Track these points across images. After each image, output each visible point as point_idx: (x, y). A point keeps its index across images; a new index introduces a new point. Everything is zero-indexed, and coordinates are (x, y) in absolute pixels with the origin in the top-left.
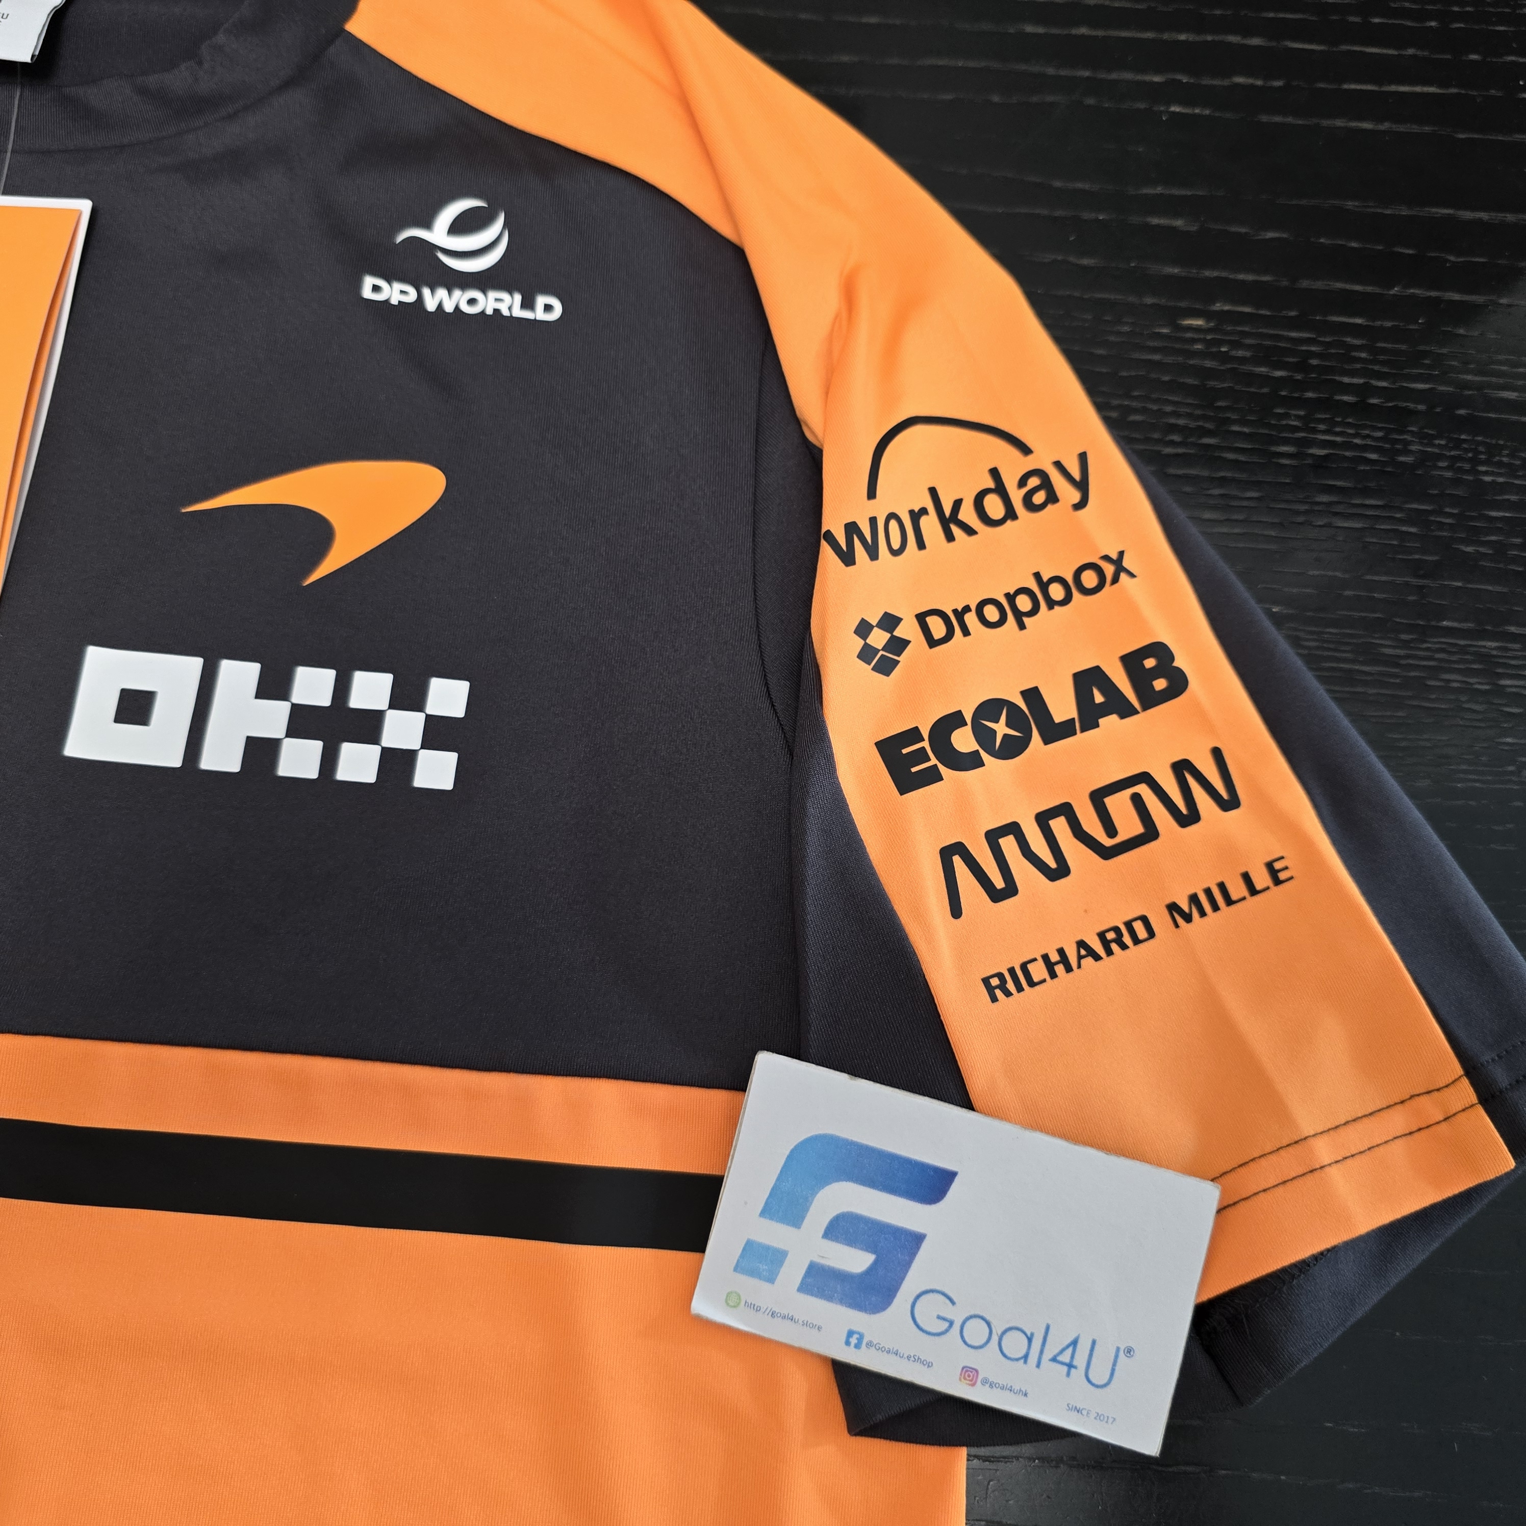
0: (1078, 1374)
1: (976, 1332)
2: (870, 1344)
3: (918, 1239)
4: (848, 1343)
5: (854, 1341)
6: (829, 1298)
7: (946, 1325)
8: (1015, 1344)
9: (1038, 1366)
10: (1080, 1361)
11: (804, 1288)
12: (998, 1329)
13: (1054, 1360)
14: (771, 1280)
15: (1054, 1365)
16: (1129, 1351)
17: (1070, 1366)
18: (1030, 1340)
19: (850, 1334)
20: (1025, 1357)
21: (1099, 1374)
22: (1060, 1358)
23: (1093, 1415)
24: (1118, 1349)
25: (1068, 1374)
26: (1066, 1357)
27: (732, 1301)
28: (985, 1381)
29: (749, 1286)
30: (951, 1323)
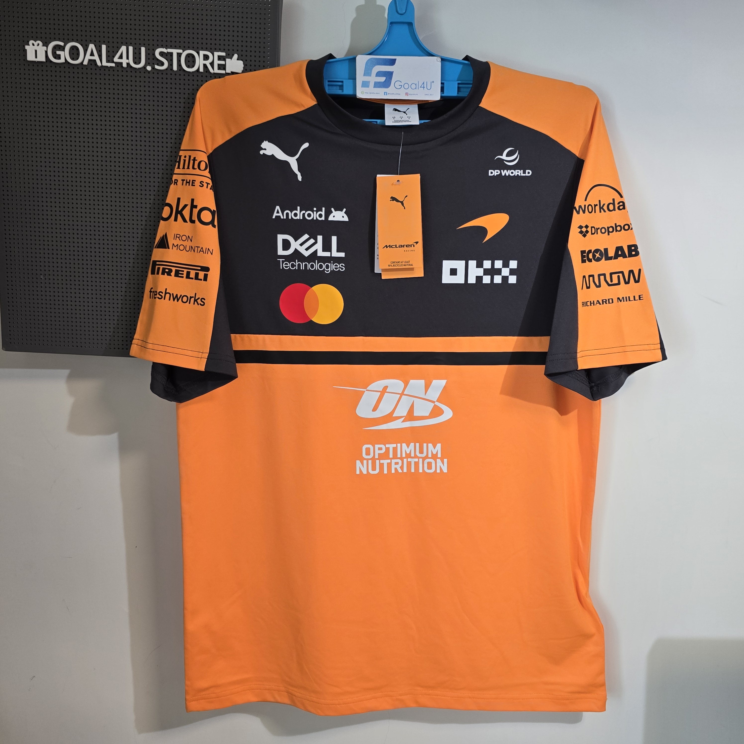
0: (425, 88)
2: (389, 94)
4: (385, 95)
5: (386, 94)
7: (401, 86)
8: (413, 86)
9: (418, 89)
10: (425, 86)
13: (421, 87)
15: (421, 88)
16: (433, 82)
17: (424, 87)
18: (416, 85)
19: (385, 93)
20: (416, 88)
21: (429, 88)
22: (422, 87)
23: (429, 95)
24: (431, 82)
25: (424, 89)
26: (423, 86)
30: (402, 86)
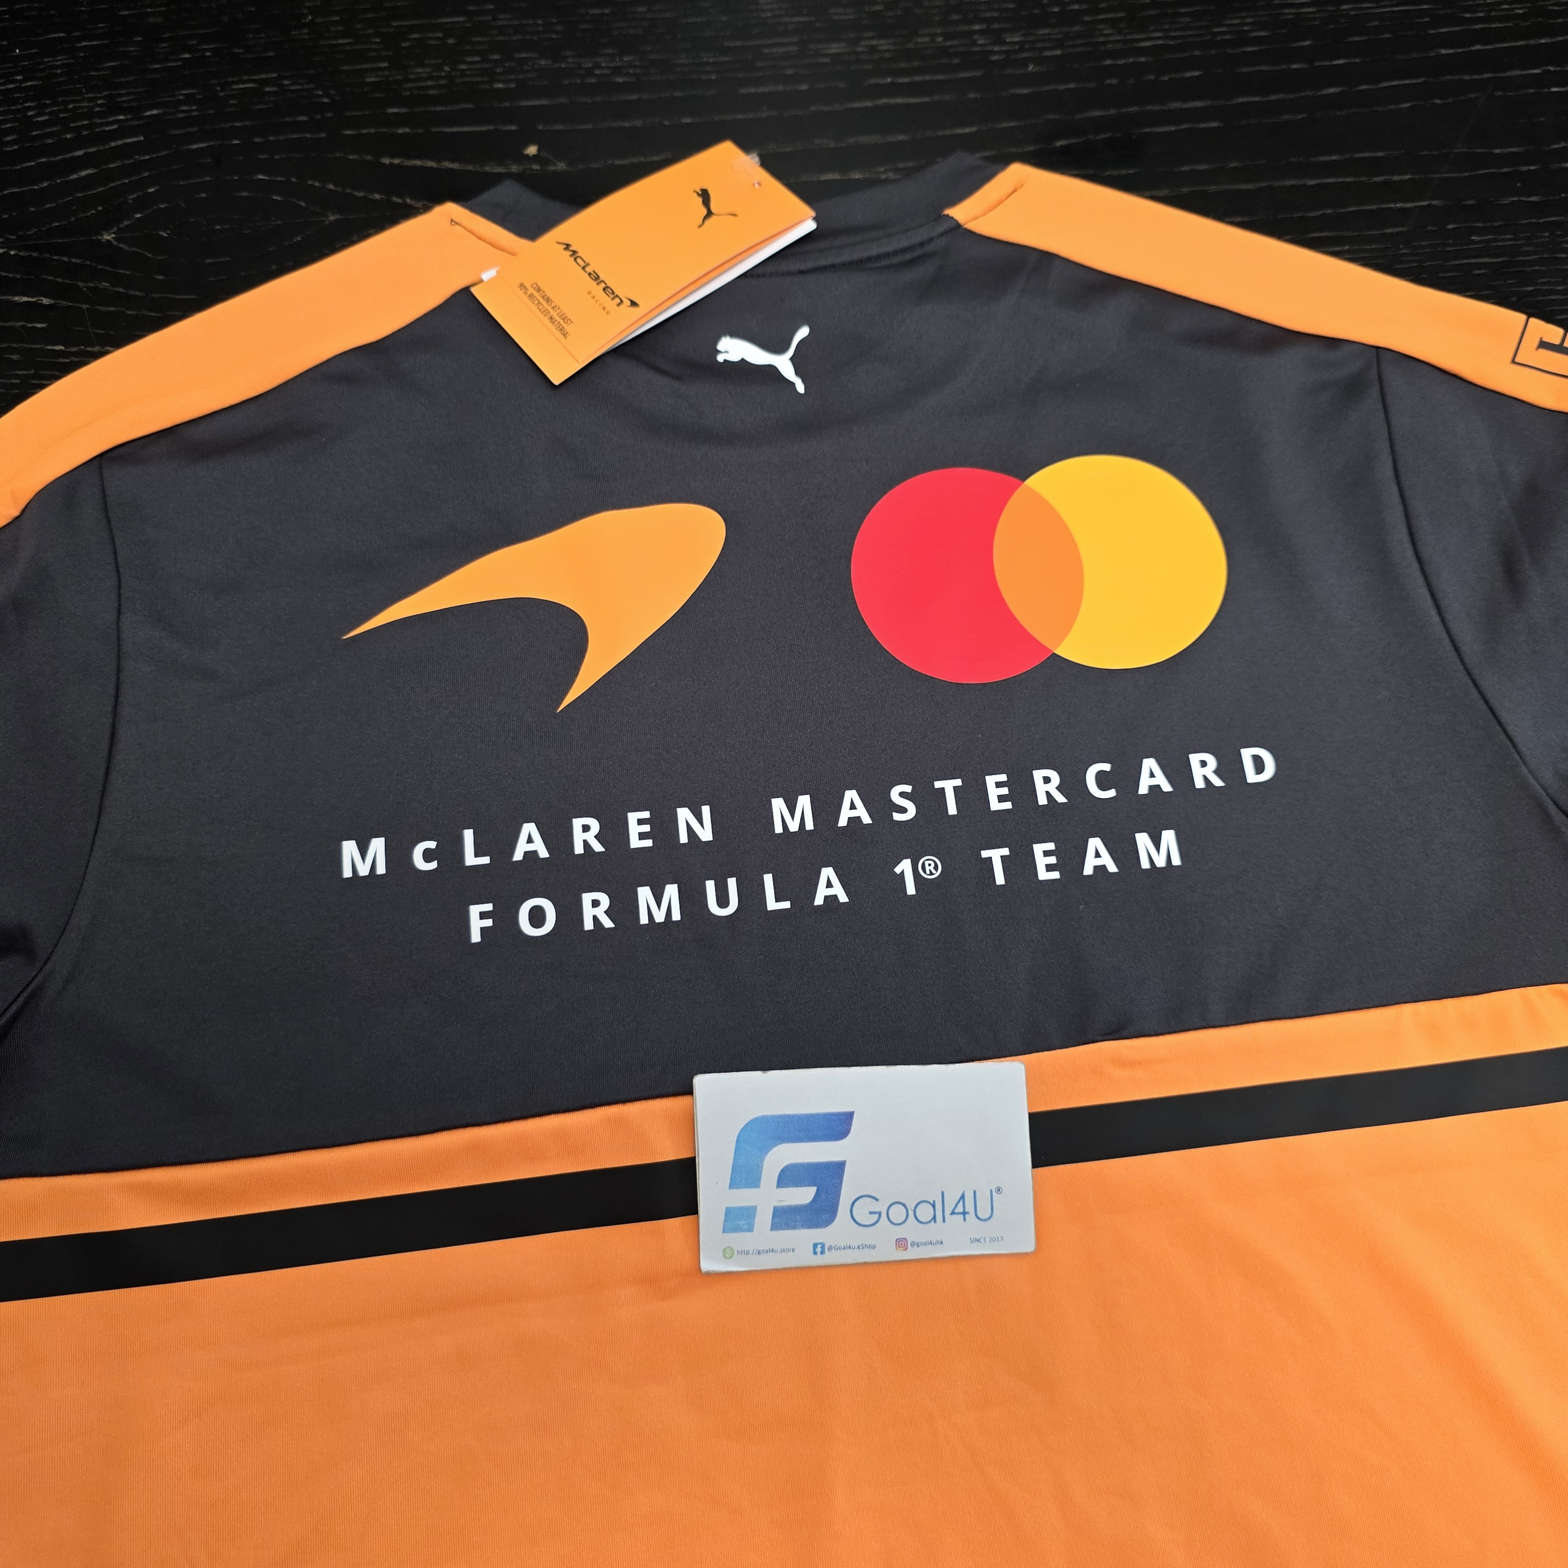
1: (898, 1213)
3: (841, 1166)
6: (794, 1227)
11: (774, 1227)
12: (911, 1206)
14: (750, 1229)
27: (728, 1253)
28: (913, 1244)
29: (738, 1240)
